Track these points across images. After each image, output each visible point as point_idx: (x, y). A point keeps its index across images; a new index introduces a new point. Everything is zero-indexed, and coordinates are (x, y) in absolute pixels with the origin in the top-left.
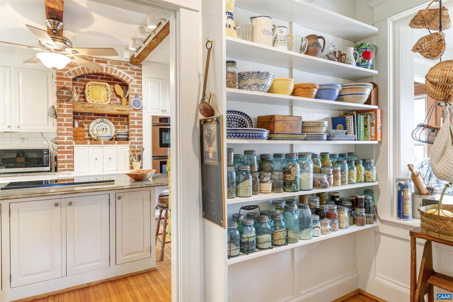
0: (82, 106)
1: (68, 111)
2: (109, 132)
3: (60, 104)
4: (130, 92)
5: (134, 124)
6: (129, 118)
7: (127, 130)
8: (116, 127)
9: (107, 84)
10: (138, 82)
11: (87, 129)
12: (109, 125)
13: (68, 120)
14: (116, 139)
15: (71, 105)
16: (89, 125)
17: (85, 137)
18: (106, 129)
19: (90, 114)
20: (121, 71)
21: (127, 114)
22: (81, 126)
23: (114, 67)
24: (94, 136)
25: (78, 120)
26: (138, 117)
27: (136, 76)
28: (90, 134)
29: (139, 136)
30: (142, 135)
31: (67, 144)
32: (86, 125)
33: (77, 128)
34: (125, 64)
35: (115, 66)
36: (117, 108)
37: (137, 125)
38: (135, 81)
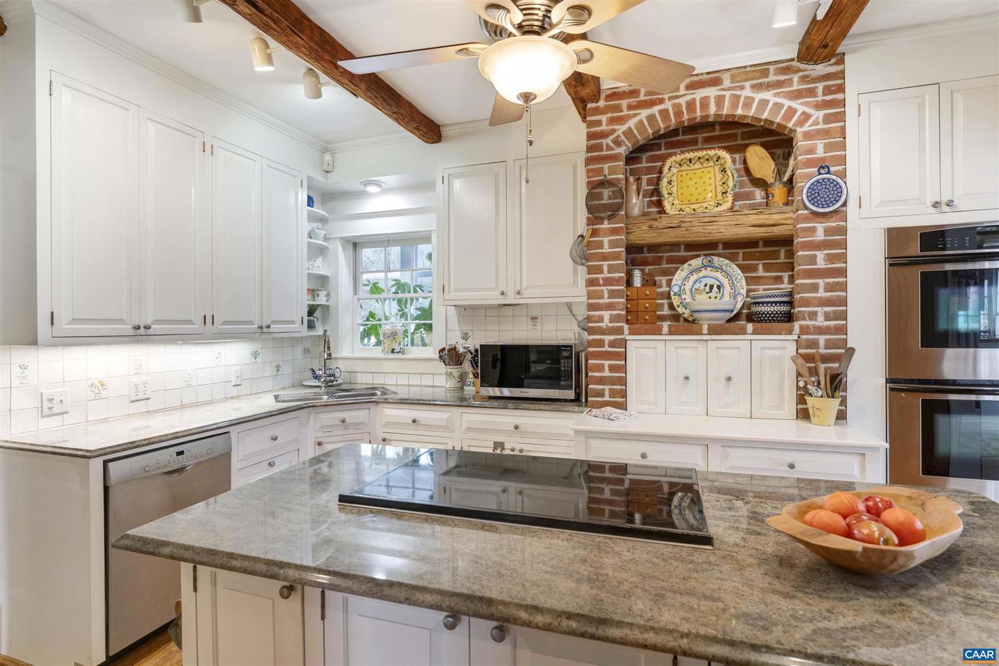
0: (650, 227)
1: (613, 244)
2: (726, 298)
3: (595, 227)
4: (800, 158)
5: (815, 264)
6: (794, 248)
7: (786, 286)
8: (750, 281)
9: (723, 154)
10: (827, 119)
11: (665, 289)
12: (728, 276)
13: (612, 269)
14: (750, 318)
15: (621, 227)
16: (672, 279)
17: (658, 313)
18: (719, 287)
19: (674, 246)
20: (768, 95)
21: (789, 233)
22: (649, 281)
23: (742, 88)
24: (684, 310)
25: (641, 267)
26: (830, 241)
27: (820, 99)
28: (672, 304)
29: (834, 306)
30: (843, 302)
31: (610, 334)
32: (664, 280)
33: (637, 288)
34: (782, 68)
35: (748, 84)
36: (754, 219)
37: (824, 266)
38: (817, 118)
